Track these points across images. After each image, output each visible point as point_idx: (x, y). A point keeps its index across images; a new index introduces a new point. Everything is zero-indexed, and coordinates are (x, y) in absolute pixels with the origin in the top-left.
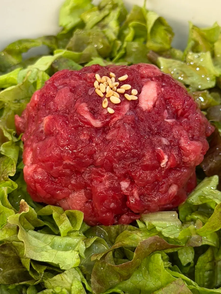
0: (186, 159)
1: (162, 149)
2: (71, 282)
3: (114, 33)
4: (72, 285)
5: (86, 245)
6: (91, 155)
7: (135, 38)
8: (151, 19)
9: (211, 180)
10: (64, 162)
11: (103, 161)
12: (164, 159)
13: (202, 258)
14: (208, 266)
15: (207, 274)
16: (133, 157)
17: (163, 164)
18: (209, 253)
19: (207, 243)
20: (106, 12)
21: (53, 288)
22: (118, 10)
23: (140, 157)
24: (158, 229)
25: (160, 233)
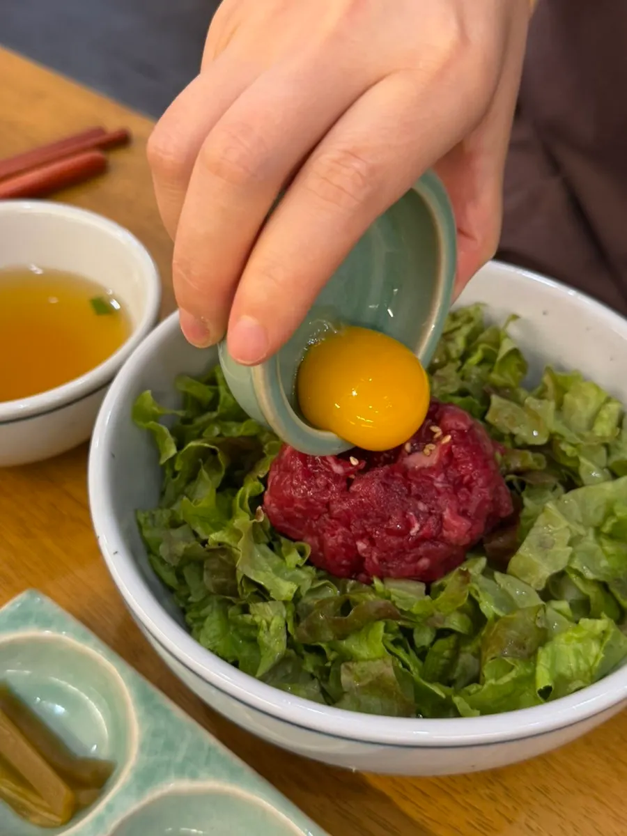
0: (445, 533)
1: (415, 515)
2: (273, 615)
3: (458, 351)
4: (272, 619)
5: (312, 585)
6: (327, 505)
7: (482, 362)
8: (506, 347)
9: (476, 562)
10: (295, 505)
11: (340, 513)
12: (414, 527)
13: (441, 643)
14: (446, 653)
15: (442, 662)
16: (377, 517)
17: (413, 532)
18: (452, 639)
19: (452, 627)
20: (458, 324)
21: (254, 615)
22: (472, 325)
23: (386, 519)
24: (393, 597)
25: (394, 602)
